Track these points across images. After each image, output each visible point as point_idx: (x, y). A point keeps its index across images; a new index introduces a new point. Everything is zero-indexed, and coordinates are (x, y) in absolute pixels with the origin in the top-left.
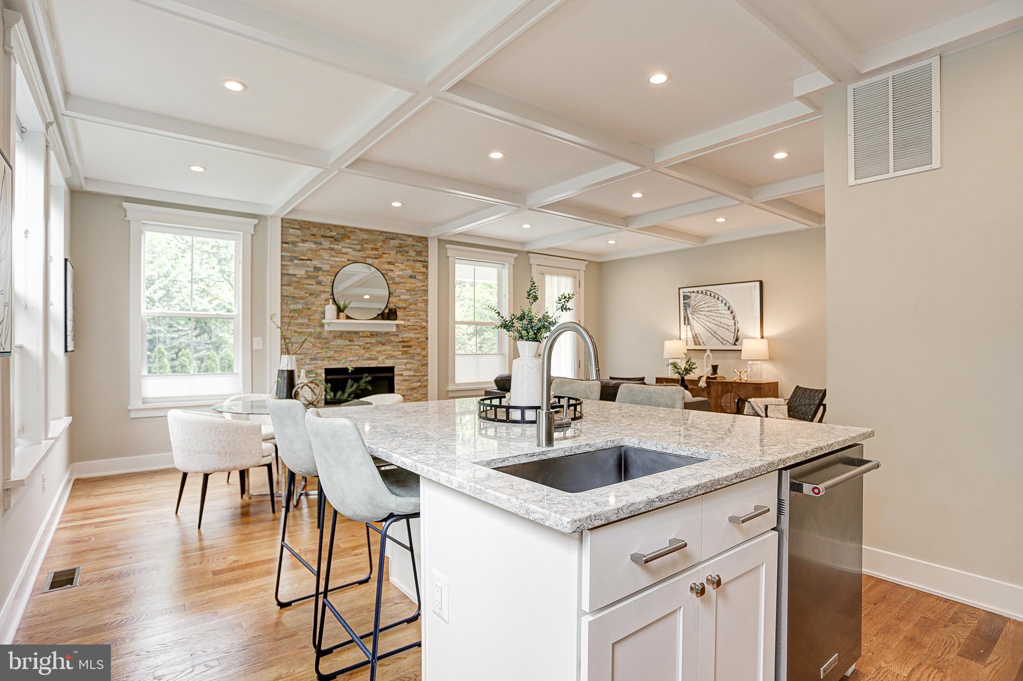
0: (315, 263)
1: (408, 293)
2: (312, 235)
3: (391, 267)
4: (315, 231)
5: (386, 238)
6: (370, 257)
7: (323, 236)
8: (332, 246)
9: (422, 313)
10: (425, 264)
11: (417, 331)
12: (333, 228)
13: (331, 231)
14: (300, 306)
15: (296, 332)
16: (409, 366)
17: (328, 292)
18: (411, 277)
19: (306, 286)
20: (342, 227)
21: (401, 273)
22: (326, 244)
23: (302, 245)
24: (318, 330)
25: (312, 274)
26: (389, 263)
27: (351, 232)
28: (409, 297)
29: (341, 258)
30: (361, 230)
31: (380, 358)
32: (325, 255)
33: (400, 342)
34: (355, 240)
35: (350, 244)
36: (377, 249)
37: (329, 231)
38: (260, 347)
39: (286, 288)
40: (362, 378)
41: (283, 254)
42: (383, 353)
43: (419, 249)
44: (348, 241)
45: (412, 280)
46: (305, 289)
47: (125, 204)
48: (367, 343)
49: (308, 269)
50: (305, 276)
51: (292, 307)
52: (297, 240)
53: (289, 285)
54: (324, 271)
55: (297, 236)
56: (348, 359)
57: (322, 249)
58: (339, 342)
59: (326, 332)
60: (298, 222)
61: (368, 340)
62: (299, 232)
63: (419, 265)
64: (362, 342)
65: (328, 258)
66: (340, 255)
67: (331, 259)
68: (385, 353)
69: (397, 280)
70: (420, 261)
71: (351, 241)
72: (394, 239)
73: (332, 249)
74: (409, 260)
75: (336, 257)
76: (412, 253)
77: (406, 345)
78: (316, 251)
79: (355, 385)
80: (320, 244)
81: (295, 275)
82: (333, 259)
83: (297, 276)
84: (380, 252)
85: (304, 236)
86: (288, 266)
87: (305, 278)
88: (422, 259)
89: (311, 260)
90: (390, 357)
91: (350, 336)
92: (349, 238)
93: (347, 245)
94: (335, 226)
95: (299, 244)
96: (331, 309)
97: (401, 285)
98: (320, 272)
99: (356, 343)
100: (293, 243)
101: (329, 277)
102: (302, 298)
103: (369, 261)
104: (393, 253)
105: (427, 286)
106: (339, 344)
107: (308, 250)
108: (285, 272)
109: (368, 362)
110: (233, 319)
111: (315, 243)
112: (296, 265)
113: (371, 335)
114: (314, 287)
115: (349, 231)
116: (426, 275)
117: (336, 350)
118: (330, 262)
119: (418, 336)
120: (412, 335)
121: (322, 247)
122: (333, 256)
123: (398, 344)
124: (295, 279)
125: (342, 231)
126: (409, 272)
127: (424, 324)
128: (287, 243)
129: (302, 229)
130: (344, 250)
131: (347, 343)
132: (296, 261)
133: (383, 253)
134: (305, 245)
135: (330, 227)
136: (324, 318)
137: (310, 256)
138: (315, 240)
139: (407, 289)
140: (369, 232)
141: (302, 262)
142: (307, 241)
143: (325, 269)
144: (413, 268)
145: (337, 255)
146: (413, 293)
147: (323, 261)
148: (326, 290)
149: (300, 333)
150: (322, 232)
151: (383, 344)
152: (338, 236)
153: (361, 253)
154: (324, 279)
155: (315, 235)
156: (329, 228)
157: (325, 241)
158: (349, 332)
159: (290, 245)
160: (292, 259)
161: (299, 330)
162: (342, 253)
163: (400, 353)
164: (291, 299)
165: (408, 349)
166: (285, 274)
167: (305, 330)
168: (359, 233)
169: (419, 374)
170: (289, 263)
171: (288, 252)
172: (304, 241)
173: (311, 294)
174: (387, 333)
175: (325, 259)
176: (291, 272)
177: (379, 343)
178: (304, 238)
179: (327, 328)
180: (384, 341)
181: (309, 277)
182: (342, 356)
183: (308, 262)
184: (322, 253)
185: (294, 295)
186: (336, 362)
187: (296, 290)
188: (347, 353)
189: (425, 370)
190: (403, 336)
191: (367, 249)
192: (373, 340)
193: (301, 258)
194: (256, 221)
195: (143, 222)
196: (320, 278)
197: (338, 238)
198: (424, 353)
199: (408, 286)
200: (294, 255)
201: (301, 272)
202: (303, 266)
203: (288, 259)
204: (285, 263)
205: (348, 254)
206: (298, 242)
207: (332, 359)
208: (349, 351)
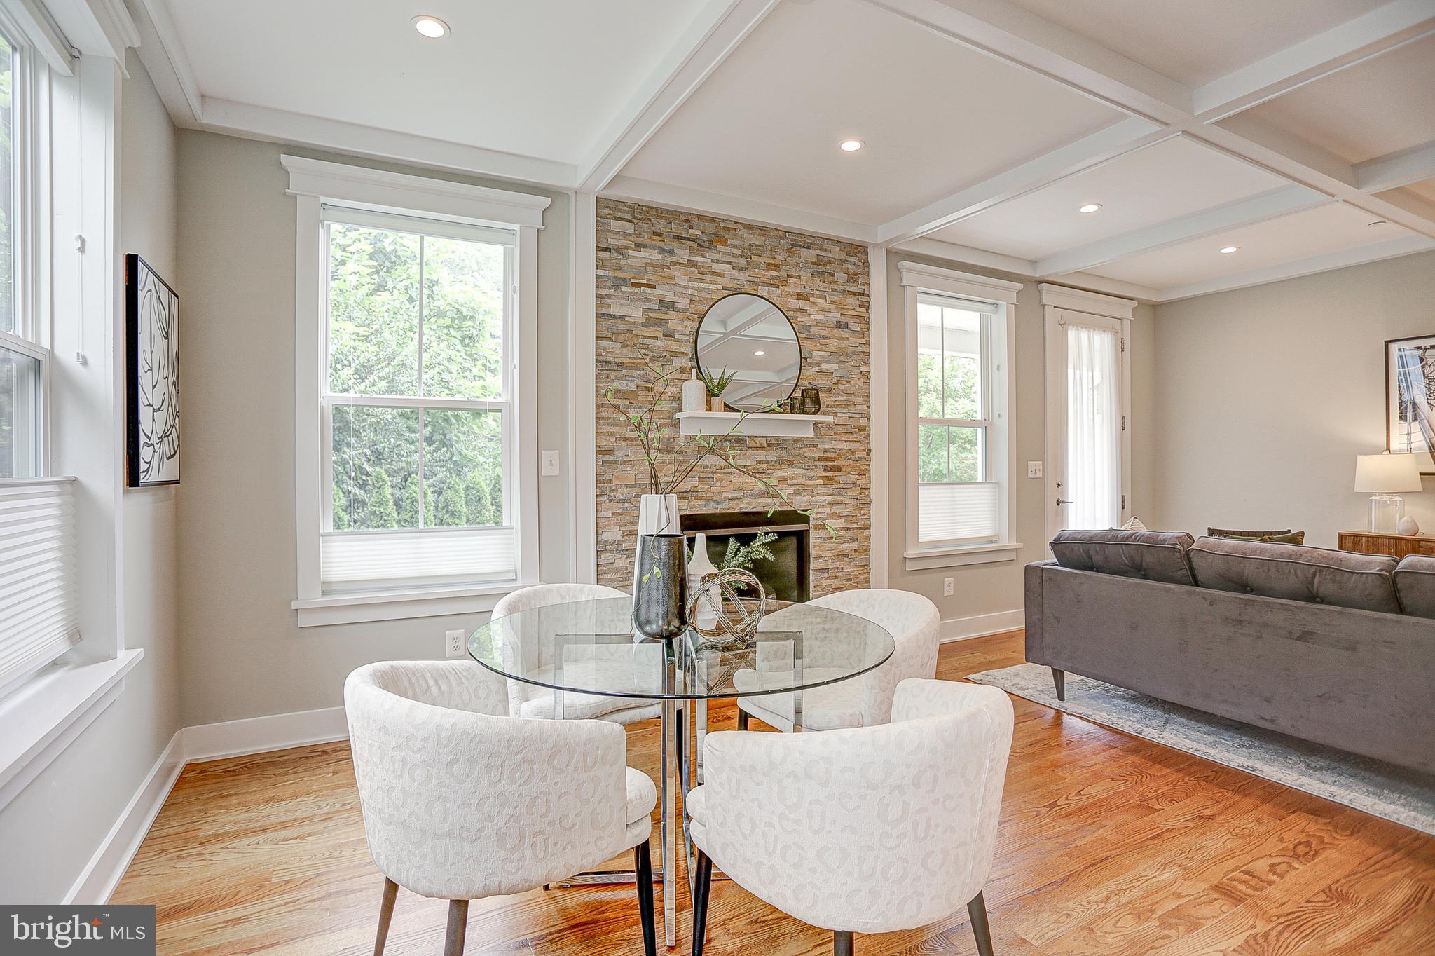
0: (661, 292)
1: (834, 359)
2: (655, 234)
3: (802, 304)
4: (660, 226)
5: (794, 245)
6: (764, 284)
7: (674, 237)
8: (692, 258)
9: (860, 400)
10: (864, 299)
11: (851, 437)
12: (694, 221)
13: (691, 227)
14: (633, 385)
15: (624, 438)
16: (836, 509)
17: (687, 354)
18: (839, 325)
19: (645, 341)
20: (712, 220)
21: (820, 317)
22: (682, 254)
23: (636, 253)
24: (666, 433)
25: (654, 316)
26: (800, 296)
27: (728, 230)
28: (836, 367)
29: (711, 282)
30: (747, 226)
31: (784, 494)
32: (679, 275)
33: (820, 459)
34: (735, 246)
35: (726, 254)
36: (776, 267)
37: (686, 226)
38: (556, 472)
39: (605, 344)
40: (754, 536)
41: (601, 272)
42: (789, 482)
43: (852, 269)
44: (723, 248)
45: (842, 333)
46: (643, 346)
47: (286, 159)
48: (760, 462)
49: (648, 305)
50: (643, 320)
51: (617, 385)
52: (626, 243)
53: (611, 339)
54: (679, 310)
55: (626, 236)
56: (724, 494)
57: (675, 264)
58: (707, 459)
59: (682, 437)
60: (630, 207)
61: (762, 455)
62: (629, 228)
63: (853, 301)
64: (750, 459)
65: (686, 283)
66: (709, 278)
67: (691, 284)
68: (795, 482)
69: (814, 330)
70: (854, 293)
71: (728, 250)
72: (808, 248)
73: (692, 264)
74: (836, 291)
75: (702, 280)
76: (841, 277)
77: (831, 465)
78: (662, 268)
79: (743, 551)
80: (671, 252)
81: (623, 317)
82: (696, 285)
83: (627, 319)
84: (783, 273)
85: (639, 236)
86: (609, 297)
87: (643, 325)
88: (859, 289)
89: (653, 287)
90: (802, 490)
91: (728, 446)
92: (725, 243)
93: (720, 257)
94: (699, 216)
95: (631, 253)
96: (693, 391)
97: (822, 341)
98: (671, 312)
99: (738, 462)
100: (619, 250)
101: (688, 323)
102: (637, 366)
103: (764, 290)
104: (805, 275)
105: (867, 344)
106: (706, 462)
107: (647, 264)
108: (604, 311)
109: (763, 500)
110: (501, 411)
111: (662, 251)
112: (625, 297)
113: (768, 445)
114: (659, 343)
115: (724, 228)
116: (866, 321)
117: (702, 475)
118: (691, 292)
119: (852, 446)
120: (842, 445)
121: (674, 259)
122: (695, 280)
123: (817, 463)
124: (622, 326)
125: (711, 228)
126: (836, 316)
127: (863, 422)
128: (608, 250)
129: (635, 221)
130: (717, 267)
131: (723, 461)
132: (624, 288)
133: (788, 276)
134: (641, 255)
135: (688, 218)
136: (681, 409)
137: (650, 277)
138: (662, 244)
139: (833, 349)
140: (762, 230)
141: (636, 290)
142: (645, 246)
143: (680, 306)
144: (843, 307)
145: (702, 276)
146: (842, 358)
147: (677, 289)
148: (682, 350)
150: (674, 228)
151: (790, 464)
152: (704, 238)
153: (748, 273)
154: (679, 328)
155: (660, 235)
156: (687, 221)
157: (680, 247)
158: (726, 439)
159: (614, 255)
160: (617, 283)
161: (630, 435)
162: (713, 274)
163: (821, 482)
164: (616, 368)
165: (836, 473)
166: (603, 315)
168: (743, 232)
169: (854, 525)
170: (612, 292)
171: (610, 268)
172: (639, 246)
173: (653, 359)
174: (796, 441)
175: (680, 286)
176: (615, 310)
177: (781, 461)
178: (640, 240)
179: (685, 430)
180: (791, 458)
181: (650, 322)
182: (714, 490)
183: (649, 290)
184: (675, 272)
185: (622, 360)
186: (702, 502)
187: (624, 350)
188: (723, 484)
189: (866, 517)
190: (827, 447)
191: (758, 265)
192: (771, 455)
193: (633, 281)
194: (547, 201)
195: (323, 199)
196: (672, 325)
197: (704, 241)
198: (862, 482)
199: (835, 344)
200: (620, 274)
201: (634, 312)
202: (638, 297)
203: (609, 284)
204: (604, 292)
205: (721, 275)
206: (627, 248)
207: (695, 494)
208: (726, 478)
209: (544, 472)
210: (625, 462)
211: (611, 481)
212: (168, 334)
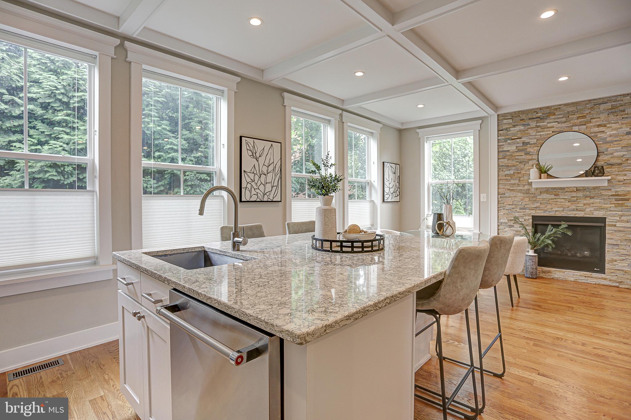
0: (524, 139)
1: (624, 149)
2: (521, 120)
3: (601, 129)
4: (523, 117)
5: (595, 105)
6: (576, 125)
7: (529, 119)
8: (538, 124)
12: (538, 111)
13: (537, 113)
14: (512, 172)
15: (509, 190)
16: (624, 218)
17: (535, 159)
19: (517, 157)
20: (548, 107)
21: (614, 132)
22: (533, 124)
23: (513, 129)
24: (526, 187)
25: (521, 148)
26: (600, 126)
27: (556, 109)
28: (625, 153)
29: (547, 131)
30: (567, 105)
31: (587, 210)
32: (532, 132)
33: (613, 195)
34: (560, 114)
35: (555, 119)
36: (584, 117)
37: (535, 113)
38: (485, 200)
39: (502, 160)
40: (560, 225)
41: (499, 138)
42: (591, 205)
44: (553, 117)
46: (516, 159)
47: (418, 130)
48: (573, 197)
49: (517, 145)
50: (517, 150)
51: (506, 173)
52: (509, 126)
53: (504, 158)
54: (532, 144)
55: (509, 124)
56: (553, 209)
58: (545, 196)
59: (533, 189)
60: (510, 114)
61: (574, 194)
62: (511, 121)
64: (568, 196)
65: (535, 134)
66: (546, 130)
67: (537, 134)
68: (594, 205)
69: (609, 139)
71: (556, 117)
72: (605, 103)
73: (538, 127)
74: (626, 118)
75: (542, 132)
77: (621, 198)
78: (524, 131)
79: (554, 230)
80: (528, 125)
81: (508, 151)
82: (540, 134)
83: (510, 151)
84: (588, 118)
85: (515, 122)
86: (503, 145)
87: (516, 152)
89: (521, 138)
90: (600, 209)
91: (556, 191)
92: (554, 114)
93: (552, 121)
94: (541, 109)
95: (511, 129)
96: (534, 172)
97: (615, 143)
98: (529, 146)
99: (561, 197)
100: (506, 129)
101: (536, 148)
102: (514, 166)
103: (576, 128)
104: (604, 116)
106: (544, 197)
107: (518, 131)
109: (575, 212)
111: (524, 125)
112: (509, 144)
113: (577, 190)
114: (523, 157)
115: (554, 109)
117: (542, 202)
118: (537, 137)
121: (529, 127)
122: (539, 132)
123: (611, 197)
124: (508, 154)
125: (548, 111)
126: (626, 130)
128: (502, 130)
129: (513, 118)
130: (549, 125)
131: (553, 197)
132: (509, 141)
133: (591, 119)
134: (515, 129)
135: (535, 111)
136: (529, 179)
137: (519, 135)
138: (524, 123)
139: (623, 146)
140: (576, 104)
141: (513, 141)
142: (517, 125)
143: (532, 143)
145: (543, 130)
147: (531, 137)
148: (533, 158)
149: (512, 190)
150: (530, 116)
151: (592, 198)
152: (544, 115)
153: (566, 124)
154: (532, 150)
155: (523, 120)
156: (535, 112)
157: (532, 122)
158: (554, 188)
159: (504, 131)
160: (505, 140)
161: (511, 188)
162: (548, 128)
163: (613, 205)
164: (505, 167)
165: (624, 202)
166: (501, 151)
167: (516, 188)
168: (564, 108)
170: (504, 143)
171: (503, 136)
172: (514, 126)
173: (520, 163)
174: (596, 188)
175: (532, 136)
176: (505, 149)
177: (586, 196)
178: (515, 124)
179: (534, 186)
180: (592, 195)
181: (519, 151)
182: (548, 207)
183: (518, 140)
184: (530, 131)
185: (508, 165)
186: (542, 211)
187: (509, 161)
188: (553, 205)
190: (618, 190)
191: (572, 119)
192: (580, 194)
193: (512, 138)
194: (480, 121)
195: (427, 137)
196: (528, 150)
197: (544, 117)
199: (624, 143)
200: (507, 137)
201: (512, 148)
202: (514, 143)
203: (503, 141)
204: (500, 144)
205: (553, 127)
206: (510, 128)
207: (539, 209)
208: (555, 203)
209: (481, 200)
210: (509, 197)
211: (504, 203)
212: (395, 173)
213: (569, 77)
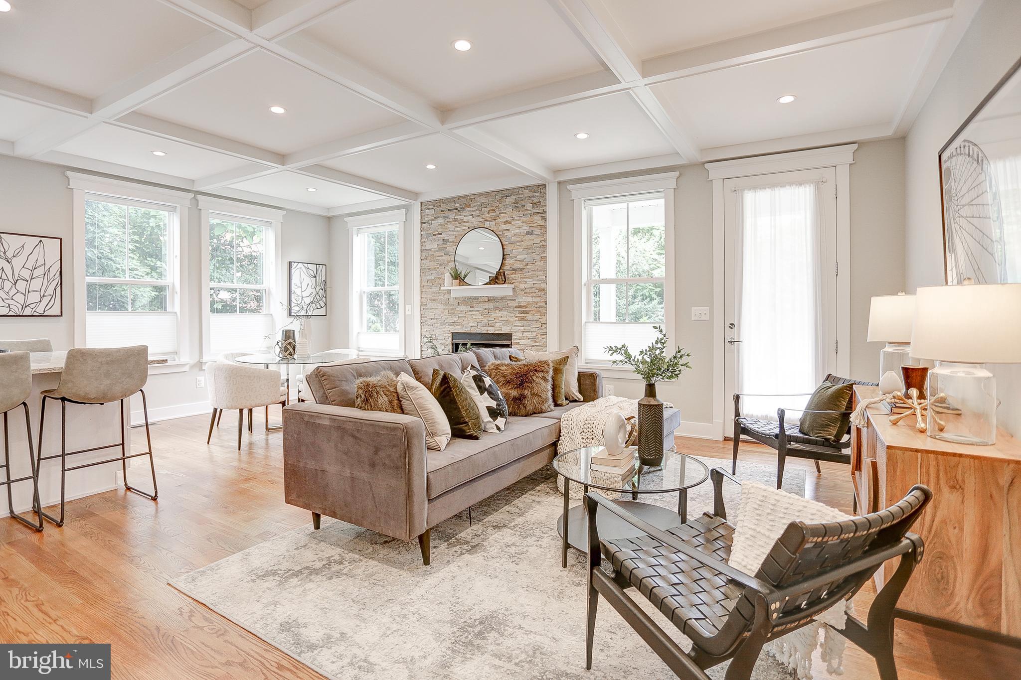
0: (444, 236)
1: (525, 252)
2: (441, 211)
3: (507, 226)
5: (502, 197)
6: (487, 221)
7: (449, 210)
8: (456, 217)
9: (541, 273)
10: (543, 215)
11: (534, 295)
12: (456, 200)
13: (455, 203)
14: (433, 277)
15: (431, 299)
16: (526, 334)
18: (528, 233)
19: (438, 258)
20: (464, 197)
21: (517, 231)
22: (452, 216)
25: (441, 246)
26: (506, 222)
27: (471, 199)
28: (525, 256)
29: (463, 226)
30: (480, 195)
31: (497, 325)
32: (451, 226)
33: (516, 307)
34: (474, 206)
35: (470, 211)
36: (494, 211)
37: (453, 203)
39: (424, 261)
41: (422, 233)
42: (500, 319)
43: (536, 200)
44: (468, 209)
45: (530, 237)
46: (438, 260)
47: (347, 219)
48: (485, 309)
49: (438, 243)
50: (438, 249)
51: (427, 278)
52: (431, 218)
53: (426, 259)
54: (450, 242)
55: (431, 215)
57: (449, 222)
58: (463, 308)
60: (432, 202)
61: (486, 305)
62: (432, 211)
63: (537, 218)
64: (481, 307)
65: (453, 229)
66: (463, 224)
67: (455, 229)
68: (502, 319)
69: (513, 239)
70: (538, 213)
71: (471, 209)
72: (510, 196)
73: (456, 220)
74: (526, 214)
75: (459, 226)
76: (529, 206)
77: (523, 310)
78: (444, 225)
80: (448, 217)
81: (430, 249)
82: (457, 229)
83: (432, 250)
84: (497, 212)
85: (436, 213)
86: (425, 242)
87: (437, 251)
88: (541, 210)
89: (441, 234)
90: (508, 323)
91: (470, 301)
92: (470, 206)
93: (468, 213)
94: (458, 198)
95: (433, 222)
97: (518, 244)
98: (447, 243)
99: (476, 309)
100: (428, 222)
101: (454, 247)
102: (435, 269)
103: (487, 224)
104: (509, 210)
105: (545, 241)
106: (461, 309)
107: (439, 225)
108: (423, 248)
109: (487, 328)
111: (444, 217)
112: (431, 240)
113: (488, 300)
114: (443, 258)
115: (469, 199)
116: (544, 227)
117: (459, 315)
118: (455, 233)
119: (536, 300)
120: (530, 299)
121: (448, 220)
122: (457, 227)
123: (516, 309)
124: (430, 253)
125: (464, 201)
126: (526, 228)
127: (543, 285)
128: (425, 223)
129: (434, 208)
130: (466, 219)
131: (469, 309)
132: (430, 237)
133: (499, 214)
134: (436, 221)
135: (453, 200)
137: (440, 231)
138: (444, 215)
139: (524, 247)
140: (487, 194)
141: (435, 237)
142: (438, 217)
143: (450, 240)
144: (529, 223)
145: (460, 224)
146: (530, 251)
147: (449, 233)
149: (434, 300)
150: (449, 206)
151: (501, 310)
152: (461, 207)
153: (479, 218)
154: (450, 250)
155: (443, 210)
157: (451, 214)
158: (470, 298)
159: (427, 224)
160: (428, 236)
161: (433, 298)
162: (464, 222)
163: (517, 319)
164: (427, 270)
165: (526, 315)
166: (423, 250)
167: (437, 298)
168: (478, 198)
169: (537, 344)
170: (426, 240)
171: (425, 230)
172: (436, 218)
173: (441, 265)
174: (502, 298)
175: (450, 231)
176: (427, 247)
177: (496, 309)
178: (436, 216)
180: (500, 307)
181: (440, 250)
182: (465, 321)
183: (439, 236)
184: (450, 226)
185: (429, 267)
186: (459, 327)
187: (431, 263)
188: (469, 319)
189: (545, 340)
190: (520, 300)
191: (484, 213)
192: (491, 305)
193: (434, 233)
195: (353, 229)
196: (447, 249)
197: (461, 209)
198: (542, 320)
199: (524, 244)
200: (429, 232)
201: (434, 246)
202: (435, 240)
203: (426, 236)
204: (423, 240)
205: (468, 222)
206: (431, 220)
207: (457, 324)
208: (470, 316)
209: (407, 313)
210: (431, 309)
211: (426, 317)
212: (315, 277)
213: (436, 167)
